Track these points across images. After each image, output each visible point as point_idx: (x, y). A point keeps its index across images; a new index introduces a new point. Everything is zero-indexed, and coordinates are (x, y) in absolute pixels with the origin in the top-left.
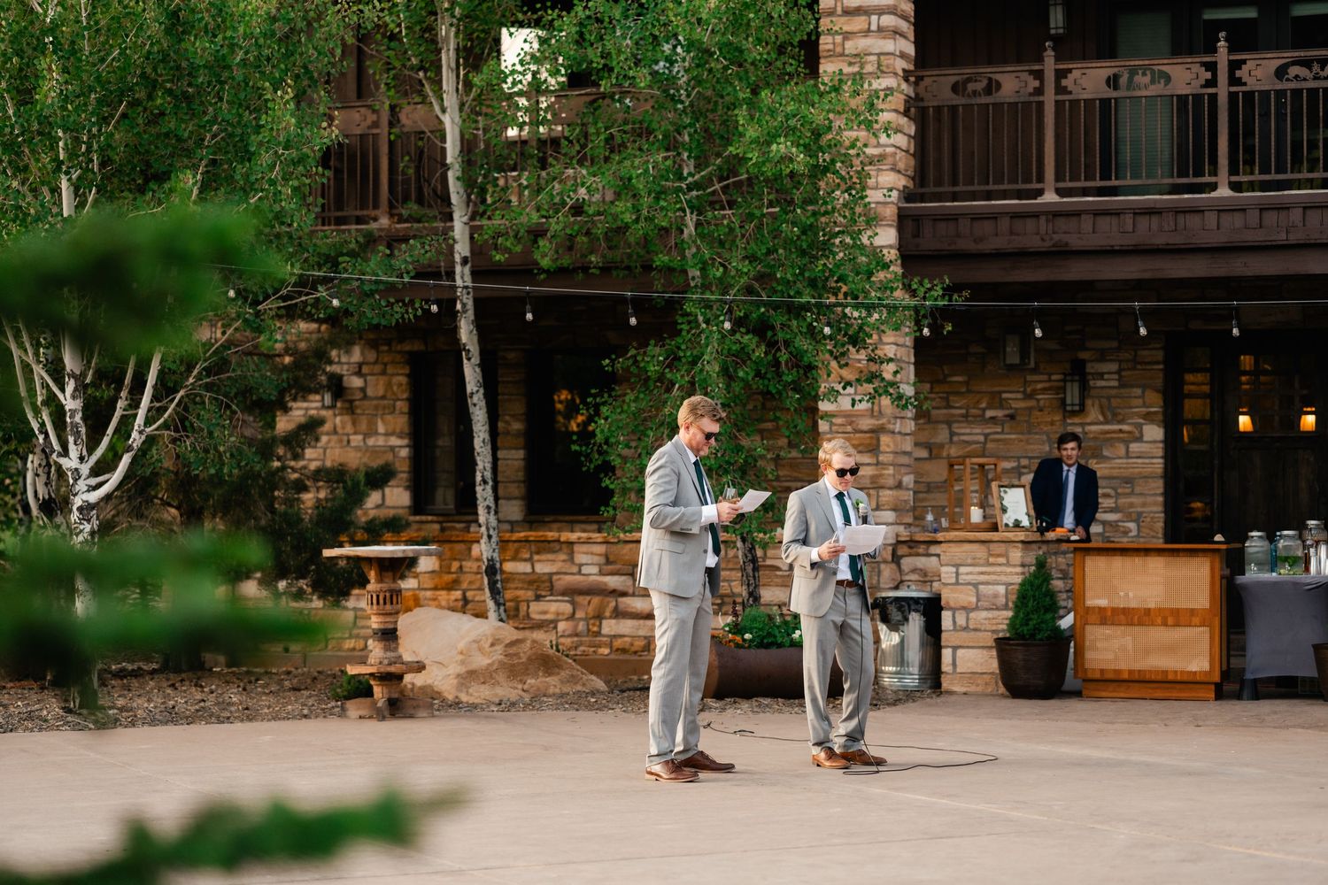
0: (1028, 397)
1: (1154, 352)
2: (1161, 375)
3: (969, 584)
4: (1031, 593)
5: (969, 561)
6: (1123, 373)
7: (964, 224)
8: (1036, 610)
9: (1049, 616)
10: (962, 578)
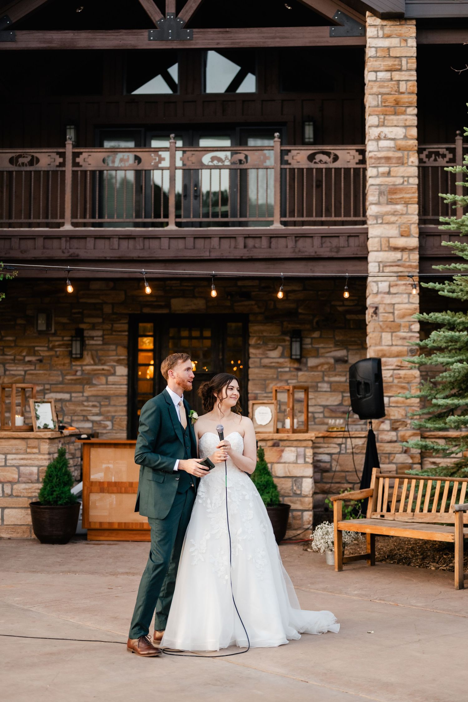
0: (50, 349)
1: (123, 325)
2: (126, 338)
3: (13, 466)
4: (55, 473)
5: (14, 451)
6: (106, 337)
7: (15, 242)
8: (58, 485)
9: (66, 489)
10: (9, 462)
